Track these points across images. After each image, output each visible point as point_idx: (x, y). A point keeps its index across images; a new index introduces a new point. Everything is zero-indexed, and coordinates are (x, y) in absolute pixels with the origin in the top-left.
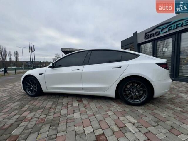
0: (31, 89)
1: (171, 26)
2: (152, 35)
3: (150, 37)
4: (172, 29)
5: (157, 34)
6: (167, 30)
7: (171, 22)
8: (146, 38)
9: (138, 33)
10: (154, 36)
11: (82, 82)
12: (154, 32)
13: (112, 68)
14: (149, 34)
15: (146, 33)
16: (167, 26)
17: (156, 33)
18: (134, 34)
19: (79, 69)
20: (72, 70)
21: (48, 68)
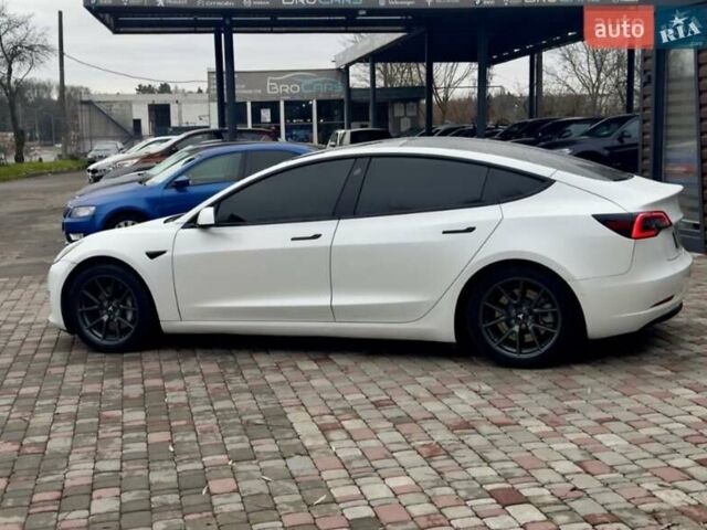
0: (105, 318)
11: (331, 289)
13: (444, 232)
19: (318, 233)
20: (293, 239)
21: (183, 228)
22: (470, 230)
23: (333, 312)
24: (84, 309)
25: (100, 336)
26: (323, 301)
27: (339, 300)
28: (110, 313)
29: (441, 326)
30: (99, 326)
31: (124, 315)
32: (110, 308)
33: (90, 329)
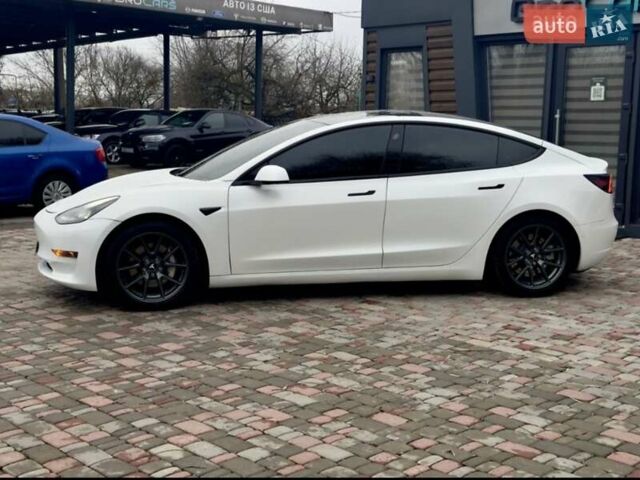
11: (383, 236)
13: (480, 188)
19: (371, 189)
20: (349, 195)
21: (233, 184)
22: (500, 186)
23: (383, 259)
25: (141, 295)
26: (376, 250)
27: (390, 249)
28: (150, 271)
29: (473, 267)
31: (166, 271)
32: (152, 266)
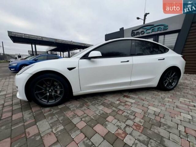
0: (48, 94)
1: (154, 28)
2: (138, 33)
3: (136, 35)
4: (154, 31)
5: (143, 33)
6: (150, 31)
7: (154, 25)
8: (133, 35)
9: (124, 29)
10: (139, 35)
11: (131, 75)
12: (140, 31)
14: (136, 32)
15: (133, 31)
16: (151, 28)
17: (141, 32)
18: (120, 29)
19: (128, 60)
21: (81, 59)
22: (164, 59)
24: (37, 92)
25: (46, 101)
28: (49, 92)
30: (45, 98)
31: (56, 92)
32: (50, 90)
33: (41, 99)
